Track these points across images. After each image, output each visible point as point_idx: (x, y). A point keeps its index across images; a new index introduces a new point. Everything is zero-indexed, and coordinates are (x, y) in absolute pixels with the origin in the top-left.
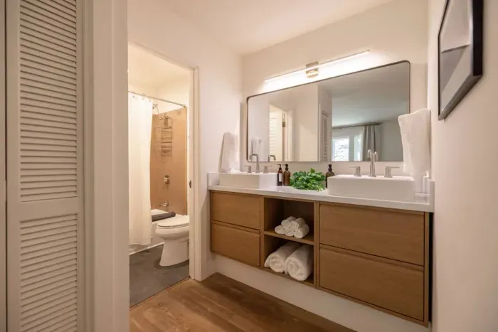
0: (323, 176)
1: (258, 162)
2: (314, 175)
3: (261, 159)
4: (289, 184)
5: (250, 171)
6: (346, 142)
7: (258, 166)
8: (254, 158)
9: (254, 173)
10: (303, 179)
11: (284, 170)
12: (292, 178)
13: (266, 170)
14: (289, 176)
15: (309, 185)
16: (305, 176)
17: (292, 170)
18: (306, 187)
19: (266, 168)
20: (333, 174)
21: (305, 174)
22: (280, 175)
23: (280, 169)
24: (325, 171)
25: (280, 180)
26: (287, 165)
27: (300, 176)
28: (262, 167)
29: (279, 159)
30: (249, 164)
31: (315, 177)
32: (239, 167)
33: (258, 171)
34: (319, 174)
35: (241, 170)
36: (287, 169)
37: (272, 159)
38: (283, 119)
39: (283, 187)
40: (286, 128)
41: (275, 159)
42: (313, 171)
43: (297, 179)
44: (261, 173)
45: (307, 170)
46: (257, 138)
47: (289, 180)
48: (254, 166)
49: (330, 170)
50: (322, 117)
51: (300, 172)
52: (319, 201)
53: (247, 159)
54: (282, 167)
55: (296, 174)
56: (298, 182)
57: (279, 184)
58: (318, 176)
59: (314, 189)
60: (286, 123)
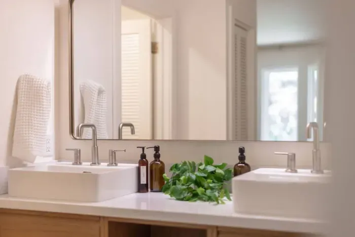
0: (228, 171)
1: (95, 139)
2: (210, 168)
3: (103, 134)
4: (163, 187)
5: (78, 160)
6: (292, 75)
7: (95, 149)
8: (88, 133)
9: (86, 166)
10: (189, 180)
11: (150, 158)
12: (168, 175)
13: (113, 159)
14: (162, 171)
15: (200, 190)
16: (193, 172)
17: (168, 159)
18: (195, 196)
19: (113, 154)
20: (247, 169)
21: (193, 168)
22: (143, 169)
23: (143, 156)
24: (233, 160)
25: (143, 181)
26: (157, 149)
27: (184, 172)
28: (104, 150)
29: (143, 132)
30: (76, 145)
31: (213, 173)
32: (52, 152)
33: (95, 160)
34: (220, 167)
35: (59, 158)
36: (157, 156)
37: (126, 131)
38: (153, 36)
39: (150, 195)
40: (158, 56)
41: (133, 132)
42: (209, 162)
43: (178, 177)
44: (104, 165)
45: (198, 159)
46: (95, 85)
47: (162, 180)
48: (86, 149)
49: (242, 158)
50: (235, 37)
51: (185, 163)
52: (217, 227)
53: (72, 131)
54: (146, 152)
55: (176, 166)
56: (179, 186)
57: (142, 188)
58: (219, 171)
59: (210, 199)
60: (159, 47)
